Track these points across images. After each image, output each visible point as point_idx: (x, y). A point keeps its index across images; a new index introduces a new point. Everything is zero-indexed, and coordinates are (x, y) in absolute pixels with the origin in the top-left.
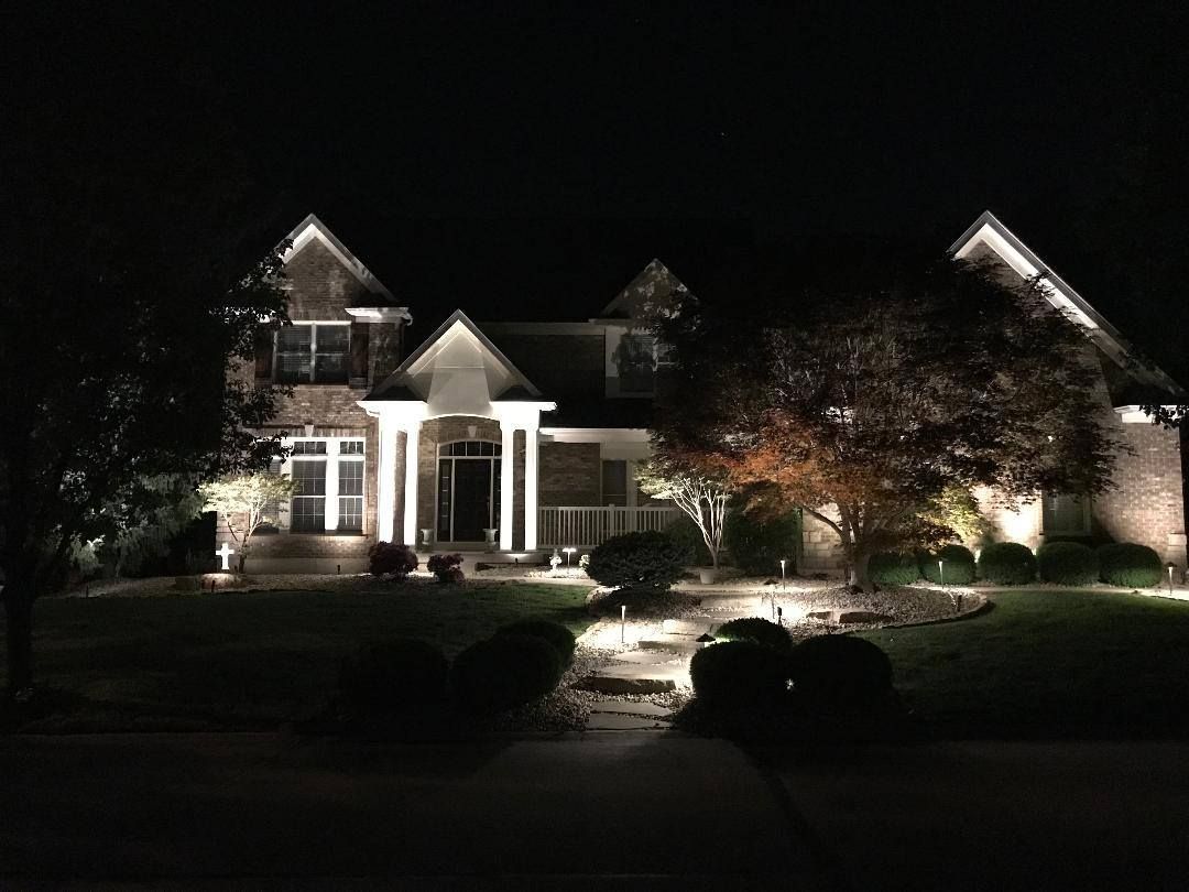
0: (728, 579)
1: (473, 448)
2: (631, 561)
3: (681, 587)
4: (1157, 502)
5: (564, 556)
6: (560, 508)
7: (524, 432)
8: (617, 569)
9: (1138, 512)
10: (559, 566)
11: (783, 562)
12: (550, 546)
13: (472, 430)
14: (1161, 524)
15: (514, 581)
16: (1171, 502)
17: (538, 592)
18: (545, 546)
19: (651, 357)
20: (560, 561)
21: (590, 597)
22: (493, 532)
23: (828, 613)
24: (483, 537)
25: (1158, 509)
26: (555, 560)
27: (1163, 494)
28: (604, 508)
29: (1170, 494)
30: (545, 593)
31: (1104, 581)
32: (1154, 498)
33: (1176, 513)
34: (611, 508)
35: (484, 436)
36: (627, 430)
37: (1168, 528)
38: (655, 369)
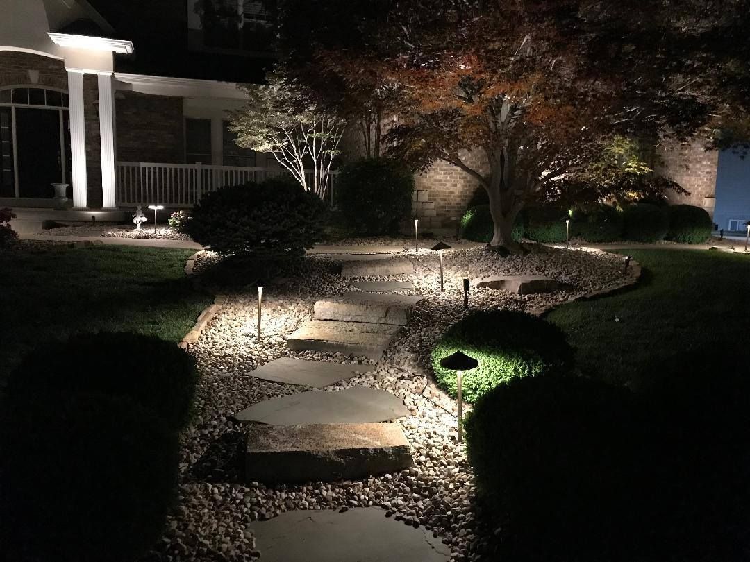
0: (340, 239)
1: (37, 96)
2: (254, 219)
3: (317, 251)
4: (699, 169)
5: (149, 214)
6: (142, 165)
7: (95, 77)
8: (236, 230)
9: (685, 178)
10: (143, 225)
11: (416, 221)
12: (132, 204)
13: (34, 76)
14: (700, 189)
15: (87, 243)
16: (708, 170)
17: (119, 258)
18: (126, 204)
19: (237, 12)
20: (144, 219)
21: (191, 264)
22: (63, 187)
23: (503, 282)
24: (52, 193)
25: (699, 175)
26: (139, 219)
27: (704, 163)
28: (189, 166)
29: (709, 163)
30: (128, 259)
31: (668, 238)
32: (698, 166)
33: (710, 180)
34: (198, 166)
35: (49, 83)
36: (215, 82)
37: (704, 192)
38: (241, 26)
